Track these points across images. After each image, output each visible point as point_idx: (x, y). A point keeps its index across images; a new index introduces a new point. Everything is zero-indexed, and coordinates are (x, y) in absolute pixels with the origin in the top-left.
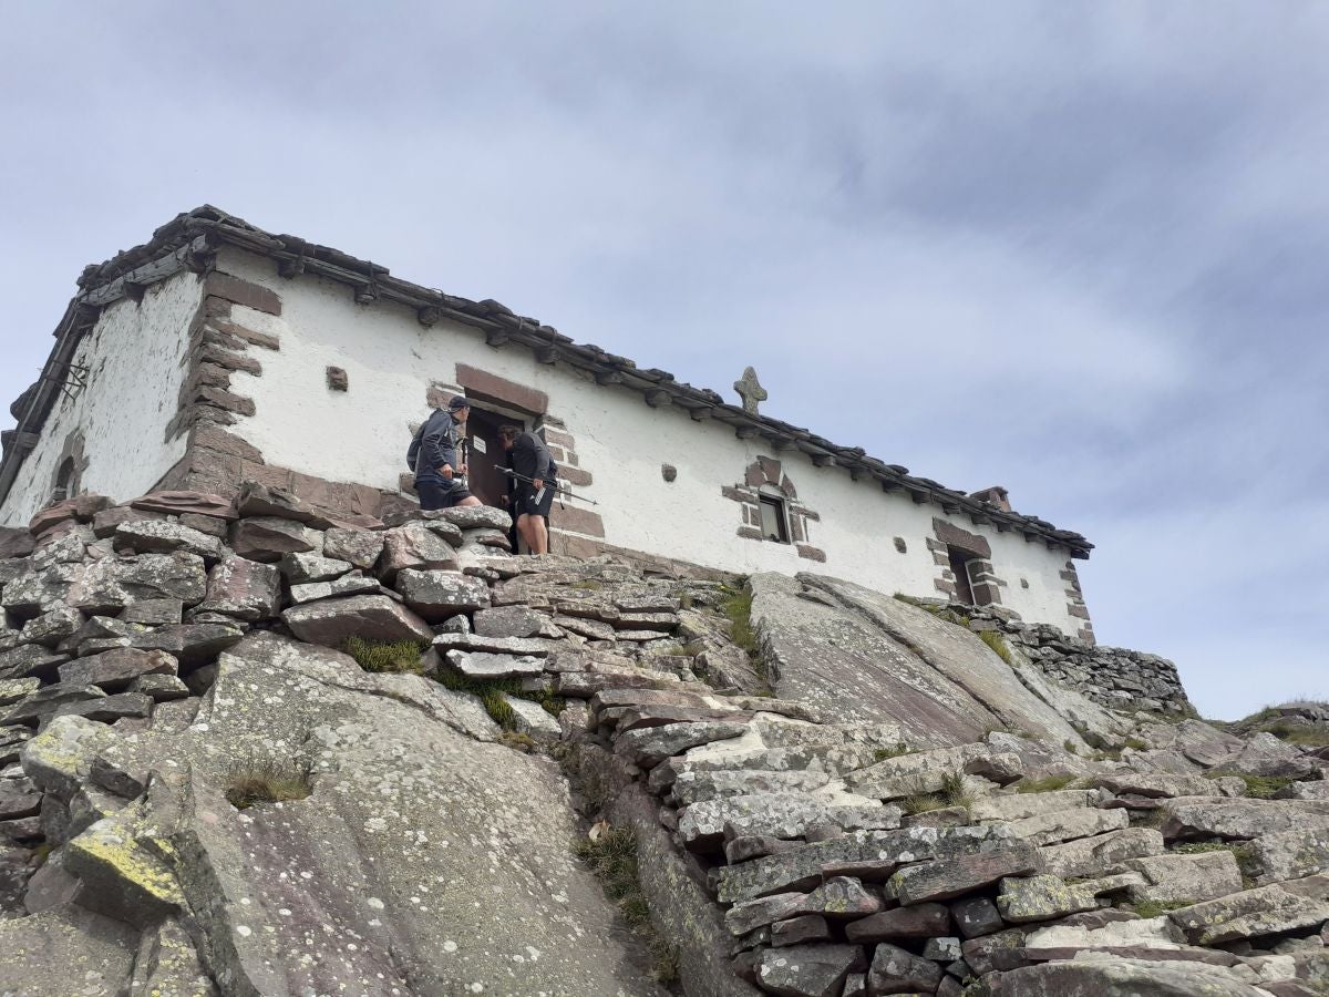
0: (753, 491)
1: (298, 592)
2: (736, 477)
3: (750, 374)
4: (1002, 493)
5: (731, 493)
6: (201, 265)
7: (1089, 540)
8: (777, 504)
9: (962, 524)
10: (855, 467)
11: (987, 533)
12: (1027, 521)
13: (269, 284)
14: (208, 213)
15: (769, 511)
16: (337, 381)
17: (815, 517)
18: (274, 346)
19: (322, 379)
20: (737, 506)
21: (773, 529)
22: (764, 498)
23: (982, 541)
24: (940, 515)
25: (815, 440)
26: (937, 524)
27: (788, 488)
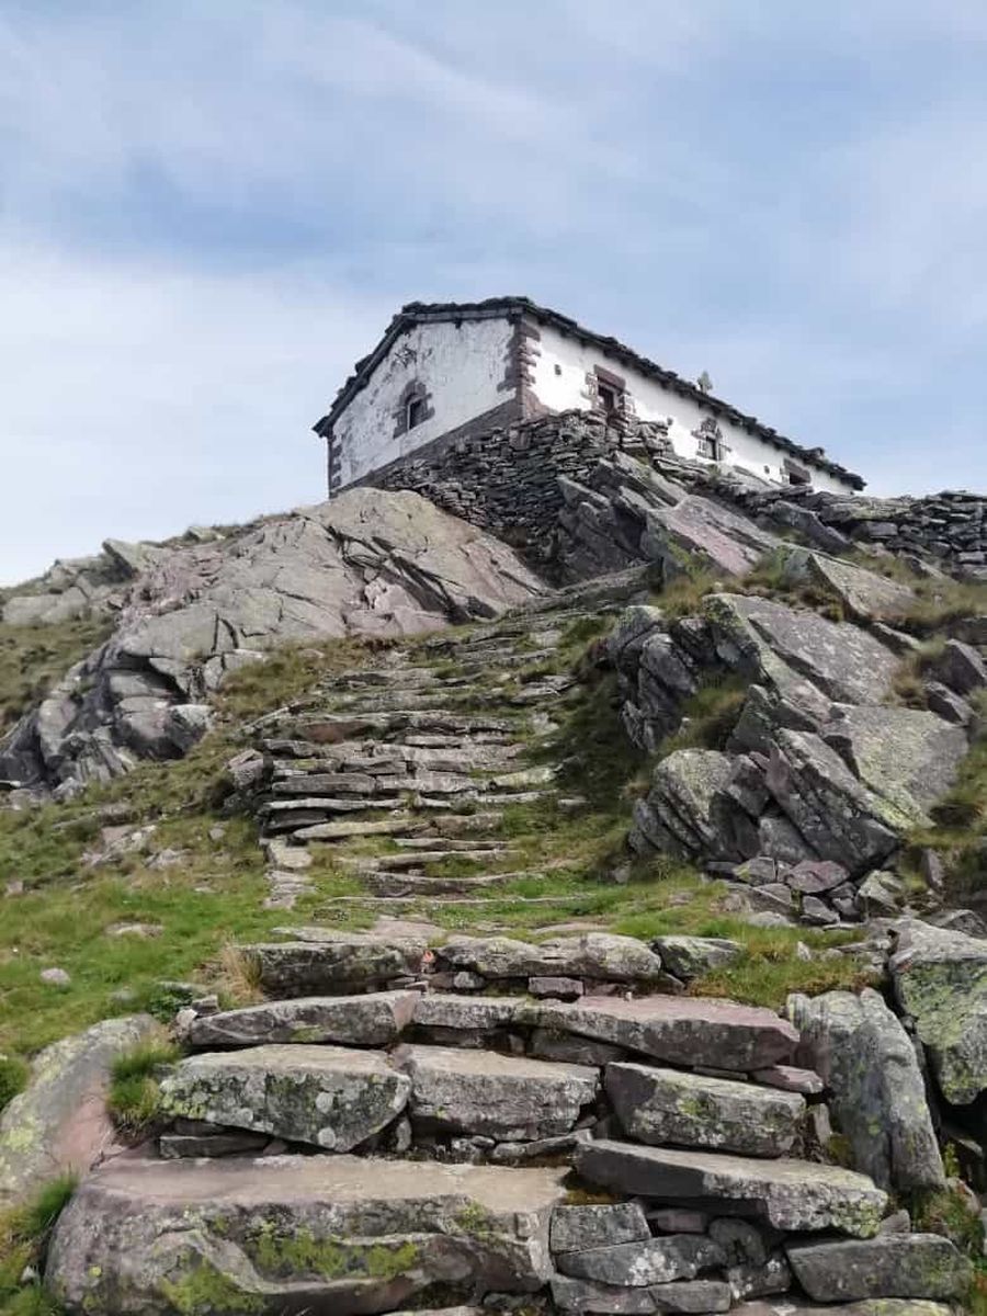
0: (705, 434)
1: (625, 439)
2: (697, 427)
3: (705, 375)
4: (822, 451)
5: (695, 434)
6: (513, 320)
7: (865, 481)
8: (713, 442)
9: (798, 463)
10: (751, 427)
11: (810, 470)
12: (832, 466)
13: (536, 327)
14: (525, 300)
15: (709, 445)
16: (558, 371)
17: (730, 450)
18: (539, 355)
19: (553, 370)
20: (697, 441)
21: (711, 454)
22: (708, 439)
23: (807, 474)
24: (787, 456)
25: (735, 412)
26: (786, 462)
27: (719, 435)
